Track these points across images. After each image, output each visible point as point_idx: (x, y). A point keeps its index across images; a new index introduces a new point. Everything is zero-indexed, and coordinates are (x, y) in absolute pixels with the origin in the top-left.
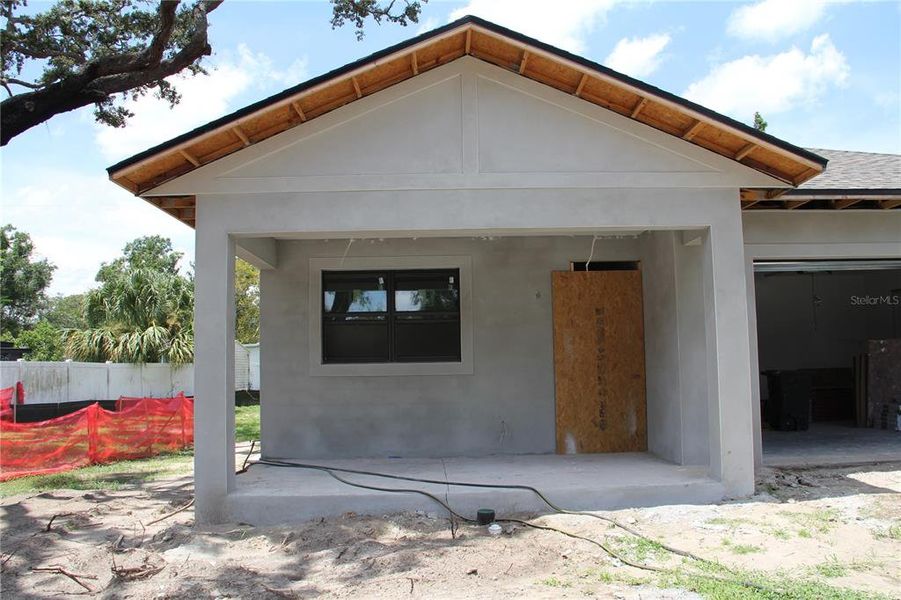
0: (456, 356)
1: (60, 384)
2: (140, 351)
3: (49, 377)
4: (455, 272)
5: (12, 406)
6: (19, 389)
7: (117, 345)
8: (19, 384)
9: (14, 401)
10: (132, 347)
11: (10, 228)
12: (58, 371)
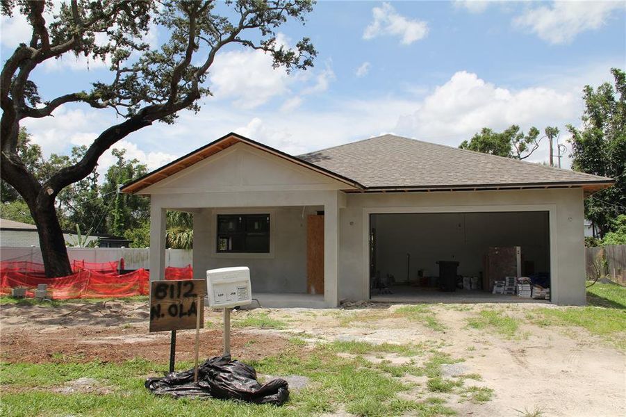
0: (268, 251)
1: (143, 260)
2: (187, 243)
3: (137, 257)
4: (268, 215)
5: (117, 270)
6: (122, 262)
7: (175, 239)
8: (122, 259)
9: (119, 268)
10: (183, 241)
11: (135, 161)
12: (142, 253)
